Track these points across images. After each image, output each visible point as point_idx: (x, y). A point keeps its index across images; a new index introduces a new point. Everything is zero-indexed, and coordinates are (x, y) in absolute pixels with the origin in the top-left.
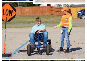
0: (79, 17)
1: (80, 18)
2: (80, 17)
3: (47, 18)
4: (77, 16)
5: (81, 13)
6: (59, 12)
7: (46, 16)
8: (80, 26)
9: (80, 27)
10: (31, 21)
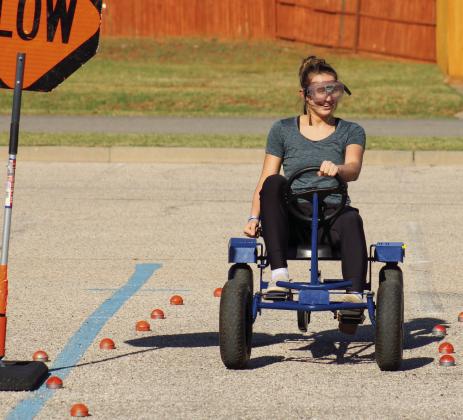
7: (236, 48)
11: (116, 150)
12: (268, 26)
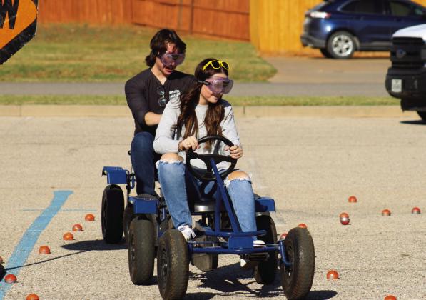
0: (315, 47)
1: (318, 52)
2: (322, 43)
3: (107, 45)
4: (302, 38)
5: (326, 19)
6: (187, 12)
7: (102, 31)
8: (348, 104)
9: (345, 108)
10: (16, 66)
11: (26, 107)
12: (125, 15)
